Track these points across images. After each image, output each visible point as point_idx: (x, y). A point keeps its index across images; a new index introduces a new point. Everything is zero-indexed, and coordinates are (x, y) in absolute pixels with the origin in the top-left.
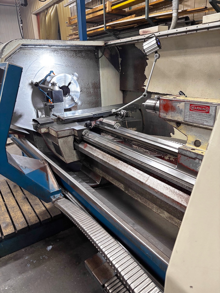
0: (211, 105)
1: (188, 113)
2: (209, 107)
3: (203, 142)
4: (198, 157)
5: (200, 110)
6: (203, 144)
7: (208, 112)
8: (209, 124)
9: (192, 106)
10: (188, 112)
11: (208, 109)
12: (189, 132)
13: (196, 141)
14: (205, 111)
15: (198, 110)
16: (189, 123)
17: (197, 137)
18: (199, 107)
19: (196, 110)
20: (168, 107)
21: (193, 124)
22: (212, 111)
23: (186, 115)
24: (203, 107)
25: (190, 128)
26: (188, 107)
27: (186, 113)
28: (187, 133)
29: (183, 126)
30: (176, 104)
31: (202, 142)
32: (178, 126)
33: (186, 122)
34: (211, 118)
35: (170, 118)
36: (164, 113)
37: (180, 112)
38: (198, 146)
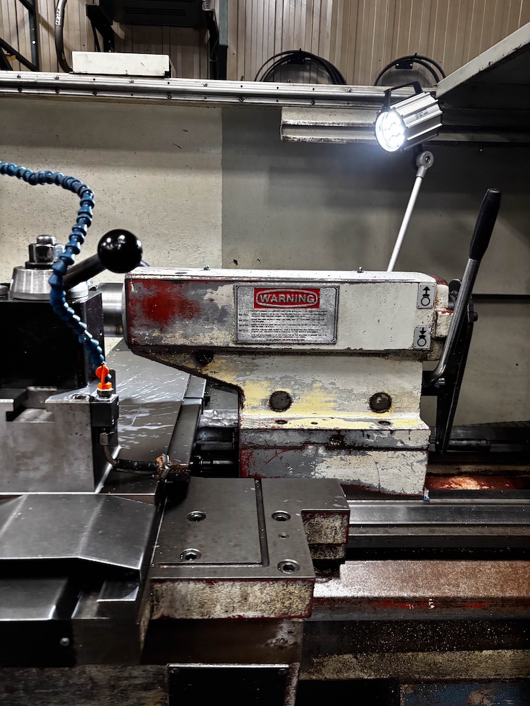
0: (324, 284)
1: (250, 317)
2: (317, 290)
3: (296, 392)
4: (313, 440)
5: (290, 303)
6: (297, 398)
7: (317, 306)
8: (320, 340)
9: (263, 295)
10: (250, 314)
11: (315, 297)
12: (247, 375)
13: (274, 395)
14: (307, 303)
15: (282, 303)
16: (254, 346)
17: (277, 384)
18: (285, 293)
19: (278, 303)
20: (170, 304)
21: (270, 346)
22: (328, 301)
23: (244, 323)
24: (298, 293)
25: (249, 361)
26: (248, 297)
27: (243, 318)
28: (240, 378)
29: (224, 361)
30: (201, 291)
31: (294, 394)
32: (204, 364)
33: (245, 346)
34: (326, 321)
35: (180, 342)
36: (149, 327)
37: (220, 316)
38: (285, 408)
